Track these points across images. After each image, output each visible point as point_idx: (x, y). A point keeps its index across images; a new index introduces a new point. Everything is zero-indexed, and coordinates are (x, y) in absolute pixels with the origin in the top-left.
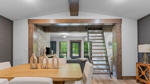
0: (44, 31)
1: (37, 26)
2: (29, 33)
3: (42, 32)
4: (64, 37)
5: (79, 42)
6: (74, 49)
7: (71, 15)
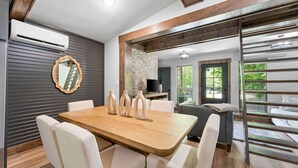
0: (145, 50)
1: (131, 44)
2: (121, 57)
3: (142, 53)
4: (184, 56)
5: (224, 65)
6: (209, 83)
7: (186, 6)
